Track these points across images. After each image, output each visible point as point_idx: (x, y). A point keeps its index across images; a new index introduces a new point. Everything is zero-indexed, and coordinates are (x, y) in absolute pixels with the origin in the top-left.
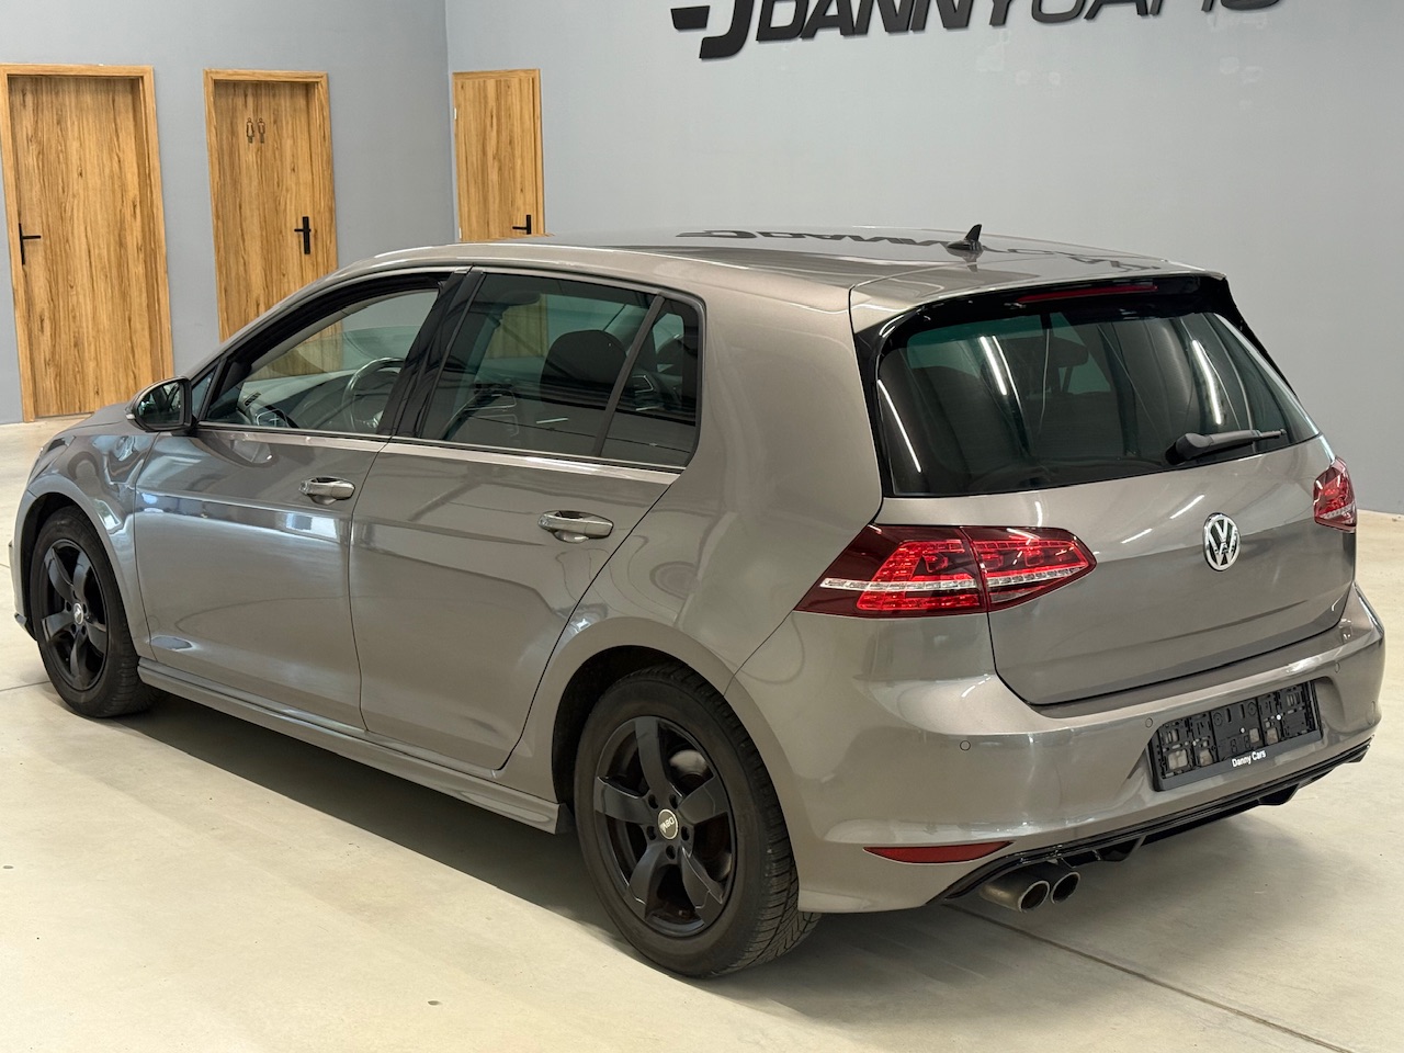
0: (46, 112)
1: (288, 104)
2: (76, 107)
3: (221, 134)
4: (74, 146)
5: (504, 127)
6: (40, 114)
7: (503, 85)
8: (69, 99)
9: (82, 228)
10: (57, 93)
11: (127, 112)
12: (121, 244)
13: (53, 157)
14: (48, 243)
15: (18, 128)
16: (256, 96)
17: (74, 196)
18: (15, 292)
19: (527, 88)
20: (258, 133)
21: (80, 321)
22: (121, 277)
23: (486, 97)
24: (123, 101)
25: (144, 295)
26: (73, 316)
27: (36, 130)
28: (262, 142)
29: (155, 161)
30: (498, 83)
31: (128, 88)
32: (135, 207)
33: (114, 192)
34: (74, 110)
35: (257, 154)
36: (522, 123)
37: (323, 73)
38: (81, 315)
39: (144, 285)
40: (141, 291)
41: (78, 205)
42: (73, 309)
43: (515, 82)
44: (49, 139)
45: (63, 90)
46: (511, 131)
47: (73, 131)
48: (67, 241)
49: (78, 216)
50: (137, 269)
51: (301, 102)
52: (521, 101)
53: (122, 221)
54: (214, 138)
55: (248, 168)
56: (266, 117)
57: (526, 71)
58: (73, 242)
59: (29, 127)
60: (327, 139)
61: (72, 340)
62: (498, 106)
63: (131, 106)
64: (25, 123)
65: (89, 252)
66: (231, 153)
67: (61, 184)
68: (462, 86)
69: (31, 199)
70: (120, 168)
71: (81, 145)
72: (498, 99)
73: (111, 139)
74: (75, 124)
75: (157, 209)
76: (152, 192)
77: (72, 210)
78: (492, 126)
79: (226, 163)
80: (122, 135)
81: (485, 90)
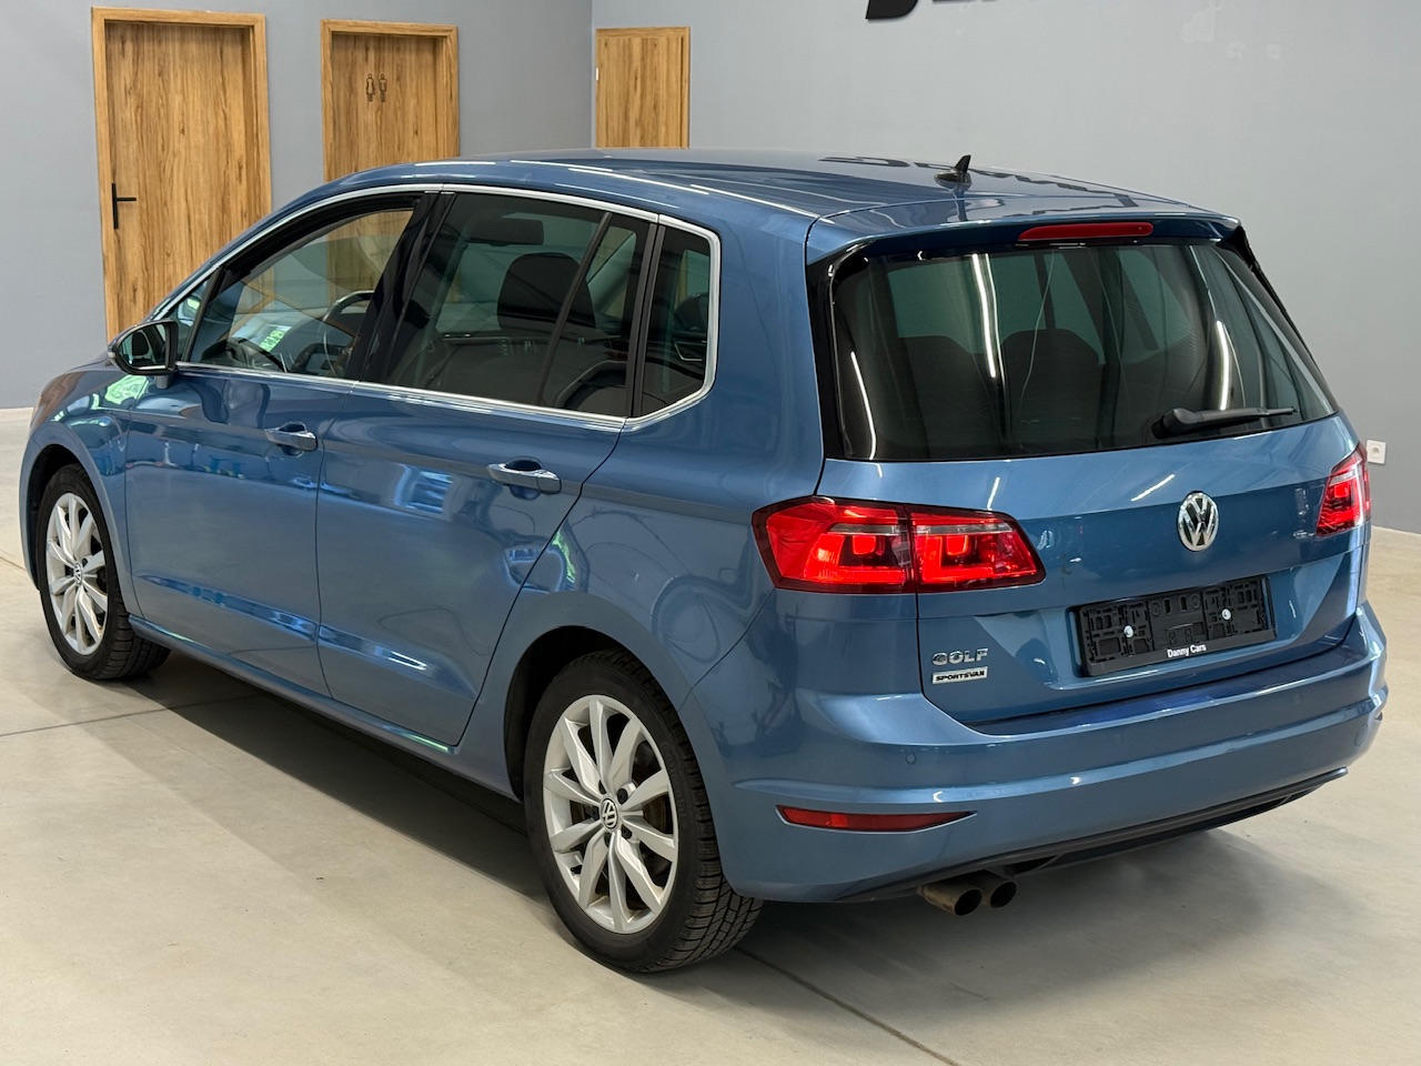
0: (146, 63)
1: (413, 60)
2: (180, 59)
3: (338, 90)
4: (177, 100)
5: (648, 89)
6: (140, 64)
7: (649, 45)
8: (173, 48)
9: (182, 191)
10: (160, 42)
11: (236, 63)
12: (224, 209)
13: (153, 111)
14: (144, 206)
15: (115, 80)
16: (379, 50)
17: (174, 155)
18: (105, 259)
19: (675, 47)
20: (379, 91)
23: (630, 56)
24: (232, 52)
26: (169, 286)
27: (135, 81)
28: (383, 101)
29: (263, 119)
30: (644, 42)
31: (238, 37)
32: (240, 168)
33: (218, 150)
34: (177, 57)
35: (376, 113)
36: (668, 86)
37: (452, 27)
41: (179, 165)
42: (169, 279)
43: (662, 41)
44: (149, 92)
45: (167, 40)
46: (656, 95)
47: (175, 83)
48: (166, 204)
49: (178, 177)
51: (428, 57)
52: (668, 61)
53: (226, 185)
54: (329, 96)
55: (366, 128)
56: (389, 73)
57: (675, 29)
58: (172, 205)
59: (128, 79)
60: (455, 99)
62: (644, 67)
63: (240, 60)
64: (123, 74)
65: (189, 217)
66: (348, 112)
67: (160, 142)
68: (606, 45)
69: (128, 157)
70: (226, 125)
71: (184, 99)
72: (643, 59)
73: (217, 93)
74: (179, 76)
75: (264, 171)
76: (258, 153)
77: (172, 170)
78: (635, 89)
79: (342, 122)
80: (230, 89)
81: (630, 48)
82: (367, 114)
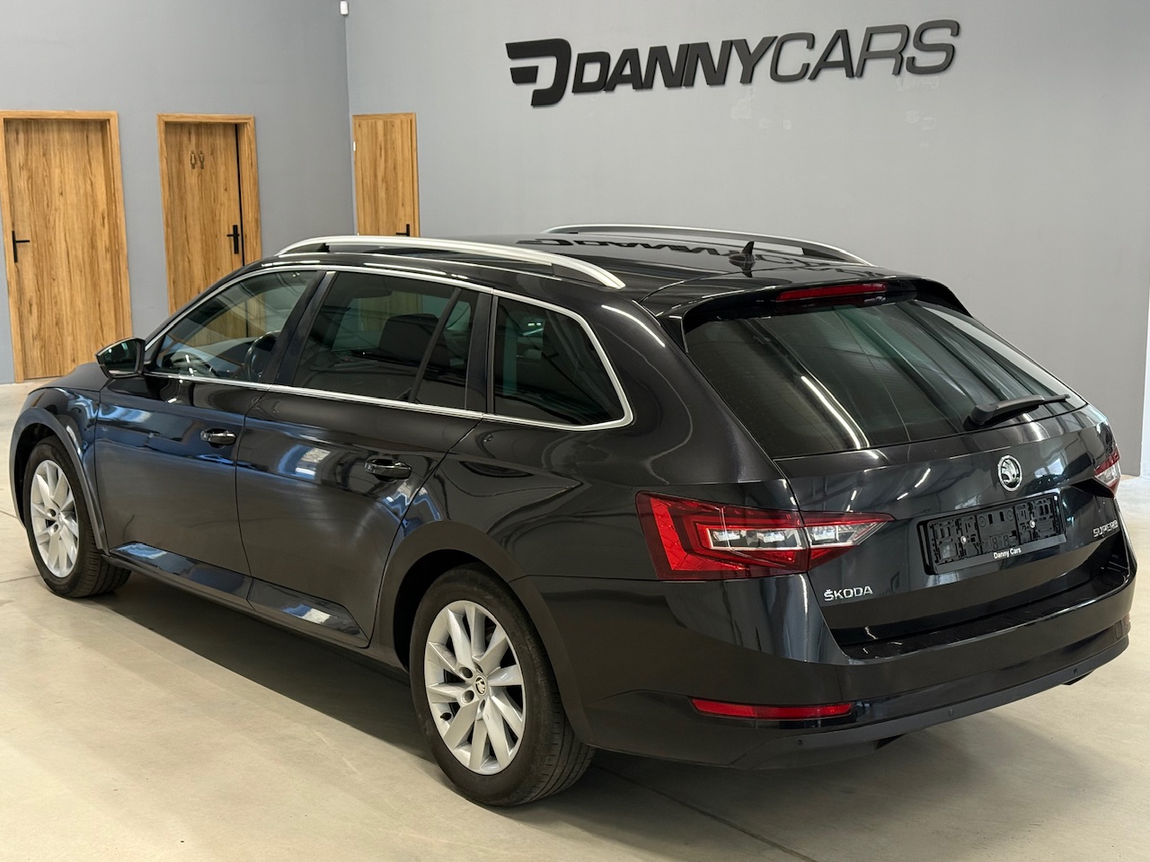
0: (34, 147)
1: (221, 141)
2: (58, 143)
3: (171, 162)
4: (56, 172)
5: (389, 157)
6: (30, 150)
7: (389, 125)
8: (52, 136)
9: (62, 235)
10: (43, 132)
11: (98, 146)
12: (93, 246)
13: (40, 181)
14: (36, 245)
15: (12, 159)
16: (198, 135)
17: (56, 210)
18: (9, 283)
19: (406, 127)
20: (199, 162)
21: (61, 305)
22: (92, 272)
23: (376, 133)
24: (95, 138)
25: (111, 285)
26: (55, 301)
27: (26, 160)
28: (202, 168)
29: (118, 184)
30: (385, 123)
31: (99, 127)
32: (103, 218)
33: (87, 206)
34: (56, 143)
35: (198, 177)
36: (403, 155)
37: (251, 116)
38: (61, 301)
39: (110, 278)
40: (108, 282)
41: (59, 217)
42: (55, 297)
43: (397, 123)
44: (37, 167)
45: (48, 130)
46: (395, 160)
47: (55, 160)
48: (51, 244)
49: (59, 226)
50: (105, 266)
51: (232, 137)
52: (402, 136)
53: (94, 228)
54: (165, 166)
55: (191, 189)
56: (206, 150)
57: (405, 114)
58: (56, 245)
59: (21, 158)
60: (254, 165)
61: (54, 320)
62: (386, 141)
63: (100, 142)
64: (17, 155)
65: (68, 253)
66: (179, 177)
67: (46, 202)
68: (359, 126)
69: (23, 214)
70: (92, 189)
71: (62, 171)
72: (385, 135)
73: (85, 167)
74: (58, 156)
75: (120, 220)
76: (116, 206)
77: (55, 221)
78: (381, 156)
79: (175, 184)
80: (94, 164)
81: (376, 127)
82: (192, 178)
